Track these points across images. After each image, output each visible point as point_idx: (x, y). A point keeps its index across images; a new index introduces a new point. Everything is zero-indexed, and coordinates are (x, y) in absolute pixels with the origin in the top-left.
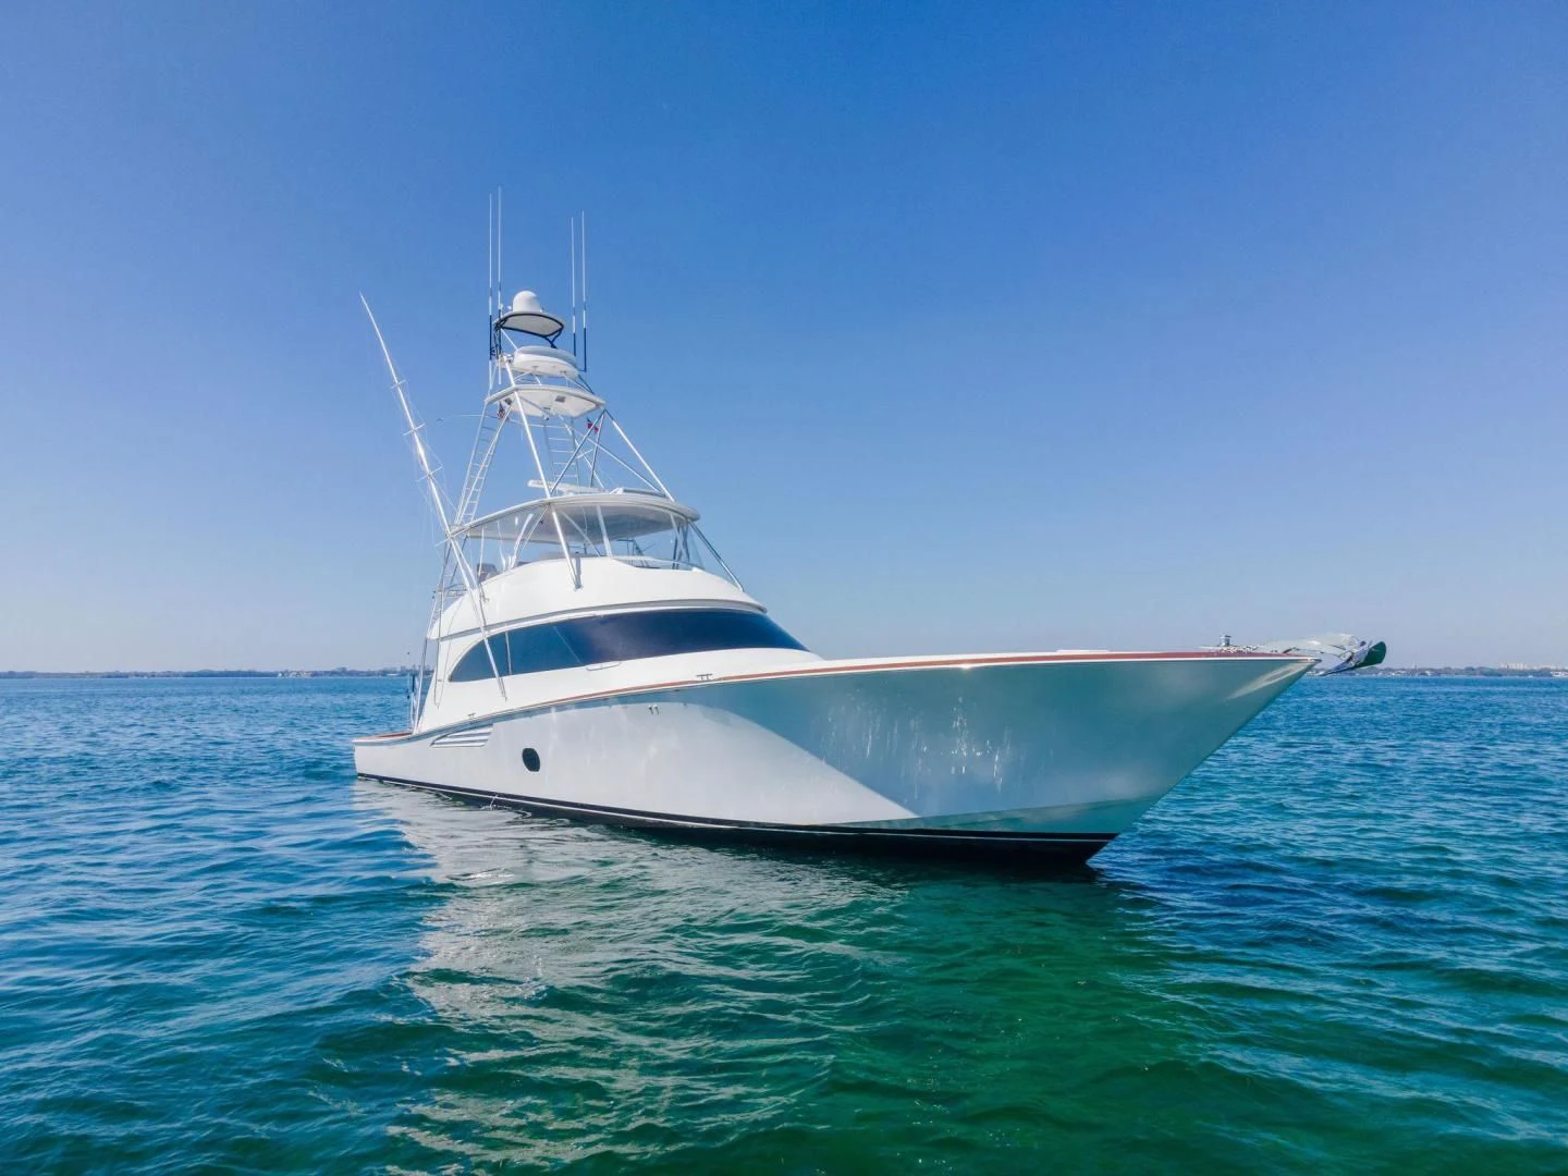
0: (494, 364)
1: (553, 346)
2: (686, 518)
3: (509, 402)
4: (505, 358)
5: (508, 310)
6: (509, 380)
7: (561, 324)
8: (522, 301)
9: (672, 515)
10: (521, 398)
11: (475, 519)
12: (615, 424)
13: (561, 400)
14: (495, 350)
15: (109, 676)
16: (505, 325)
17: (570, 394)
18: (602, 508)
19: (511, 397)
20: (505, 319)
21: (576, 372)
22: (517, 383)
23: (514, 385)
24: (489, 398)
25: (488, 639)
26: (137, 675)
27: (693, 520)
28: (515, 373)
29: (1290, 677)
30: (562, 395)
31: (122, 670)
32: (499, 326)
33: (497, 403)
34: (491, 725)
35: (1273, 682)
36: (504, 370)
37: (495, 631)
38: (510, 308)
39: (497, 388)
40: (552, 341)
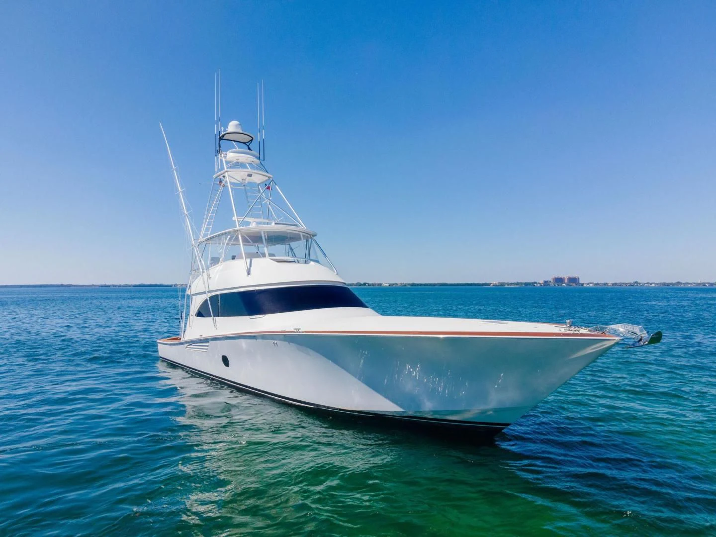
0: (218, 158)
1: (249, 149)
2: (310, 235)
3: (224, 177)
4: (223, 155)
5: (226, 131)
6: (224, 167)
7: (252, 137)
8: (233, 126)
9: (301, 234)
10: (229, 176)
11: (210, 235)
12: (277, 187)
13: (250, 175)
14: (218, 151)
15: (102, 286)
16: (224, 138)
17: (254, 173)
18: (264, 232)
19: (224, 175)
20: (223, 136)
21: (258, 161)
22: (227, 168)
23: (226, 169)
24: (214, 176)
25: (210, 298)
26: (114, 286)
27: (314, 236)
28: (227, 162)
29: (605, 348)
30: (251, 173)
31: (108, 284)
32: (221, 138)
33: (219, 177)
34: (208, 342)
35: (595, 350)
36: (221, 161)
37: (213, 294)
38: (227, 129)
39: (219, 170)
40: (248, 146)
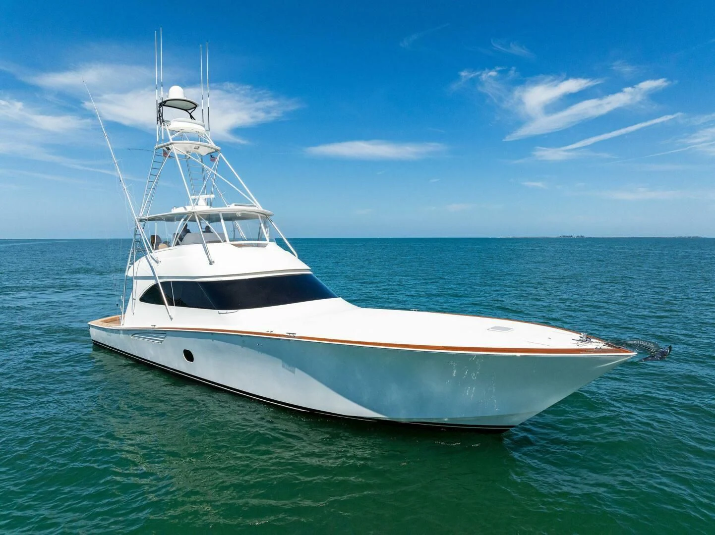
1: (192, 117)
2: (267, 215)
3: (168, 149)
4: (166, 124)
6: (168, 138)
7: (195, 104)
8: (175, 92)
9: (259, 215)
10: (175, 148)
11: (150, 215)
13: (197, 148)
14: (160, 118)
16: (166, 104)
17: (201, 145)
18: (223, 214)
19: (170, 147)
20: (165, 102)
22: (173, 139)
23: (171, 140)
24: (157, 147)
25: (161, 283)
30: (197, 146)
32: (162, 105)
33: (162, 149)
34: (165, 334)
36: (164, 130)
37: (164, 280)
38: (167, 96)
39: (162, 141)
40: (190, 114)
